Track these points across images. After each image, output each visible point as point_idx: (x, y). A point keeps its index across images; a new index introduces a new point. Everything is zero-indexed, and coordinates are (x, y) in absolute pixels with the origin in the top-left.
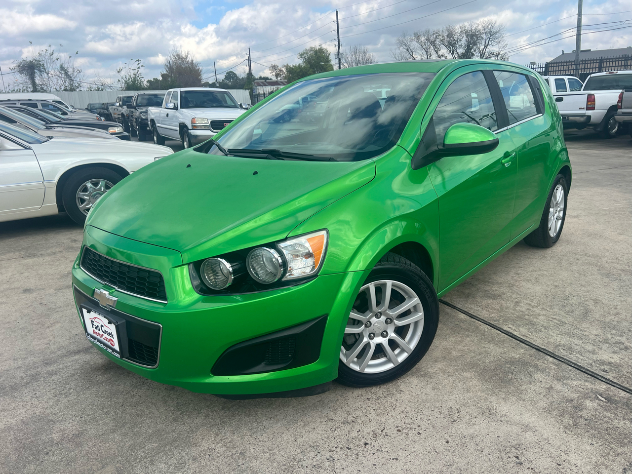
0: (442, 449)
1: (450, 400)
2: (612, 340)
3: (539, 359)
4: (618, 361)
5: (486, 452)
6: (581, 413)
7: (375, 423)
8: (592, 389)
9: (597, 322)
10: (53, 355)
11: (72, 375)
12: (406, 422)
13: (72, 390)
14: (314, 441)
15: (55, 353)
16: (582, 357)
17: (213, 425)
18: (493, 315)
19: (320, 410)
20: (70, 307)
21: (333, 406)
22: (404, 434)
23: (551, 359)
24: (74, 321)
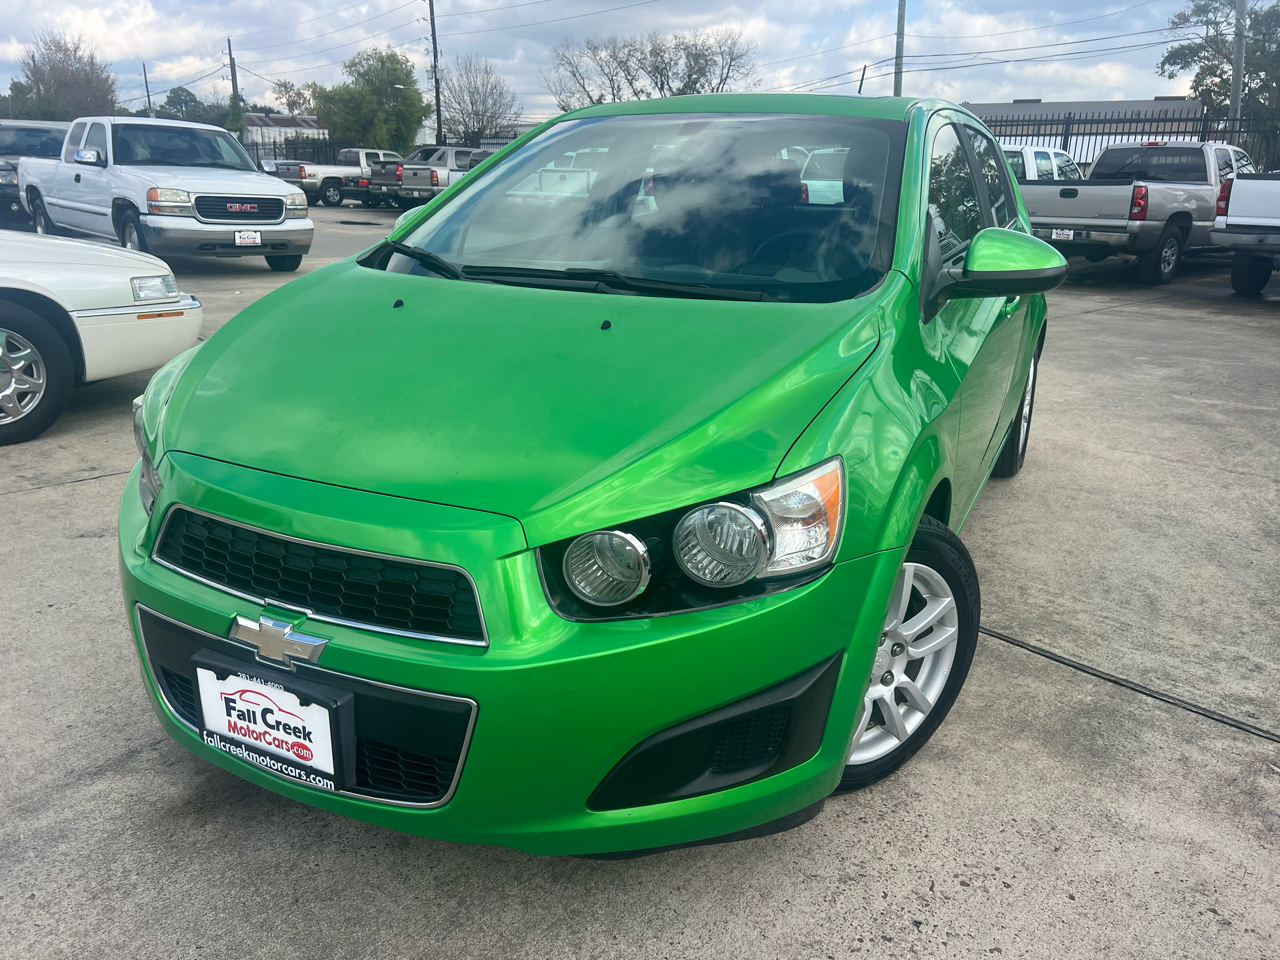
0: (1069, 914)
1: (1022, 803)
2: (1226, 653)
3: (1130, 702)
4: (1261, 695)
5: (1154, 908)
6: (1264, 804)
7: (907, 873)
8: (1254, 754)
9: (1181, 621)
10: (29, 787)
11: (114, 836)
12: (968, 863)
13: (134, 878)
14: (805, 932)
15: (33, 779)
16: (1198, 692)
17: (553, 924)
18: (994, 616)
19: (775, 857)
20: (13, 653)
21: (800, 844)
22: (978, 890)
23: (1150, 700)
24: (45, 691)
